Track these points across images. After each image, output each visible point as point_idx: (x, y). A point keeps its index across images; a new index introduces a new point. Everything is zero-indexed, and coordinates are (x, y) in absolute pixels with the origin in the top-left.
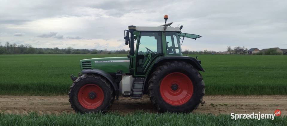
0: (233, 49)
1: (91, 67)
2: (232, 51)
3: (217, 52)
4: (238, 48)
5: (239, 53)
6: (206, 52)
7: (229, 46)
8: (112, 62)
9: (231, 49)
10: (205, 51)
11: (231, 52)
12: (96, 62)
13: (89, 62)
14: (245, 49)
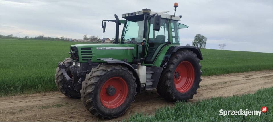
0: (89, 38)
1: (92, 54)
2: (88, 39)
3: (73, 39)
4: (93, 37)
5: (95, 41)
6: (63, 38)
7: (85, 35)
8: (115, 49)
9: (87, 37)
10: (61, 37)
11: (88, 41)
12: (97, 49)
13: (89, 48)
14: (98, 39)
